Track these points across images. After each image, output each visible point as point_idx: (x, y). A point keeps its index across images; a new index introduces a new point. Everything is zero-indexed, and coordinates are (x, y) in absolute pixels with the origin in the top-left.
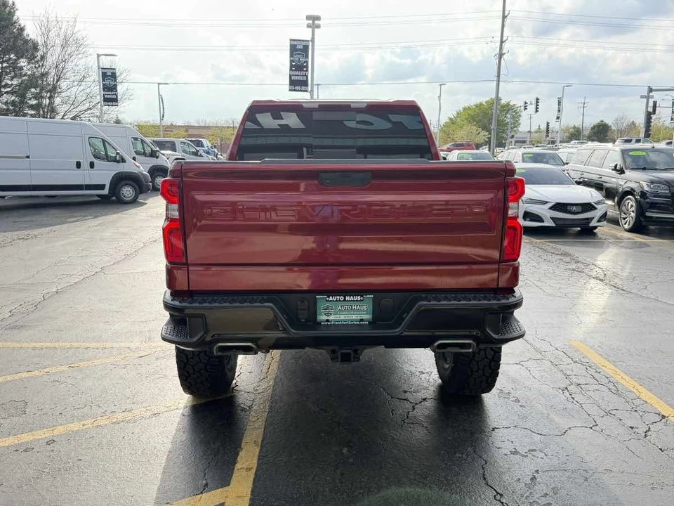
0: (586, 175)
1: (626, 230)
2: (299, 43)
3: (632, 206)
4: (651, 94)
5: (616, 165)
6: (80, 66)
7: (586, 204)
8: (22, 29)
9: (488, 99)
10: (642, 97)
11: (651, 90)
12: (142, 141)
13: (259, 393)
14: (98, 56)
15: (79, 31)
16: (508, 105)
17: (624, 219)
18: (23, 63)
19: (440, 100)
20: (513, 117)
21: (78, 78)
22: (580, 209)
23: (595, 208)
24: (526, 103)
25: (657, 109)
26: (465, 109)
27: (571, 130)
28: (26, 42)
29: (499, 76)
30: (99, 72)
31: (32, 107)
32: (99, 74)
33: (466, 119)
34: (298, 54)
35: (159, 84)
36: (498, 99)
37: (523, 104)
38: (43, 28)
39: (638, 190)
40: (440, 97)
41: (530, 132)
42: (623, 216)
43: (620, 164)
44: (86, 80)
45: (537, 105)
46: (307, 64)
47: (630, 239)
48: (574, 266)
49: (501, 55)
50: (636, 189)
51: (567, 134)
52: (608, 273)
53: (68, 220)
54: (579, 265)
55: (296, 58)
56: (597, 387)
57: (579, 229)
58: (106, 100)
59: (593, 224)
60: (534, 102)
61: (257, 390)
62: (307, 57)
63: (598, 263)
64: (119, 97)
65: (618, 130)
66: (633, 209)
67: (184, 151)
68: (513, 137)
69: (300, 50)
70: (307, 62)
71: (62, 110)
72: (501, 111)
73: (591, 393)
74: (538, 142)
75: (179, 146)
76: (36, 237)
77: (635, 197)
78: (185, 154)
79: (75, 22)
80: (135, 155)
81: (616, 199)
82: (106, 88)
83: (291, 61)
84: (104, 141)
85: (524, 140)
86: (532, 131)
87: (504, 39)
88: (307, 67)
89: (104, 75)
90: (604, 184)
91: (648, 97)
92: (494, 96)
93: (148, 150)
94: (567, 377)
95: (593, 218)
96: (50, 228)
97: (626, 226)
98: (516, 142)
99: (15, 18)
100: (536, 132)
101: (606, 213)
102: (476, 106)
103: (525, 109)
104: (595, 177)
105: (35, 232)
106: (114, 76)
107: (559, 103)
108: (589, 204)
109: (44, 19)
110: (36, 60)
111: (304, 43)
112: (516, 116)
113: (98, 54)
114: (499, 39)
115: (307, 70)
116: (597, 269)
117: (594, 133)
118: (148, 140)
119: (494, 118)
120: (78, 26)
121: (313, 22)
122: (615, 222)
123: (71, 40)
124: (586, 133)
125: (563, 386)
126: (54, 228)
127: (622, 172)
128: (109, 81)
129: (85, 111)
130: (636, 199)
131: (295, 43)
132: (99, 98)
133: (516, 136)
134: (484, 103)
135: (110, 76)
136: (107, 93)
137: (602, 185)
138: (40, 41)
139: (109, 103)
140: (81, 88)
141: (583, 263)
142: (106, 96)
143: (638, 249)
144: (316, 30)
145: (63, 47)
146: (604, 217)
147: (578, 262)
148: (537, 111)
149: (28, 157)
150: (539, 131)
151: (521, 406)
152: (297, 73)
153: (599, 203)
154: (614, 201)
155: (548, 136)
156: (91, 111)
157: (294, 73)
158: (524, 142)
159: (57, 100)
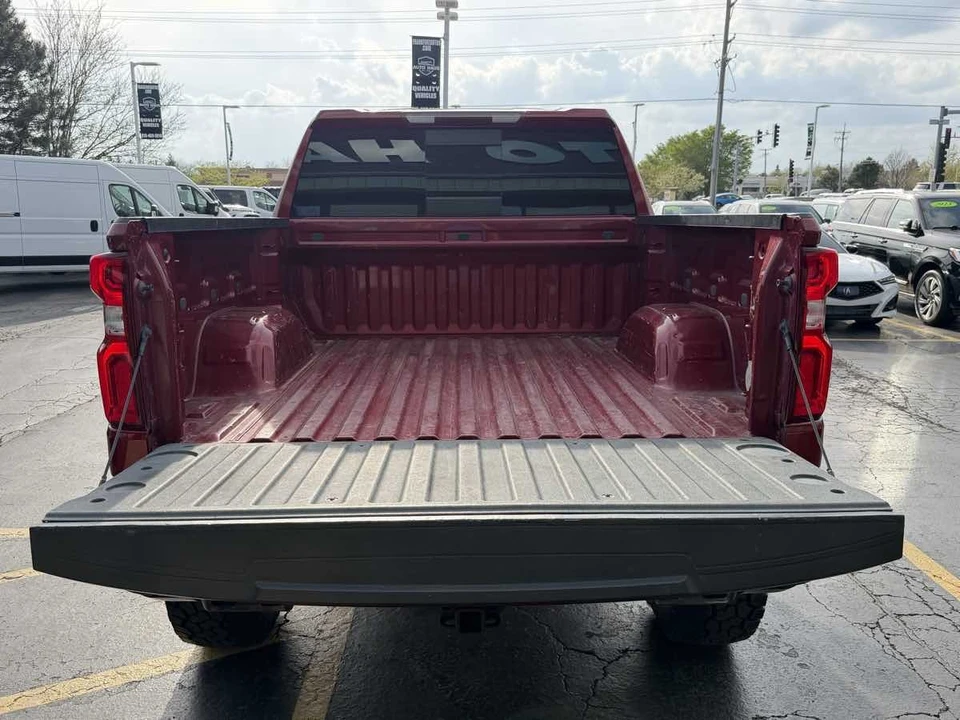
0: (861, 238)
1: (927, 323)
2: (427, 42)
3: (936, 286)
4: (945, 118)
5: (911, 222)
6: (108, 82)
7: (866, 283)
8: (21, 27)
9: (706, 127)
10: (933, 122)
11: (945, 112)
12: (193, 190)
13: (324, 639)
14: (133, 65)
15: (105, 30)
16: (733, 136)
17: (924, 305)
18: (24, 76)
19: (635, 127)
20: (741, 154)
21: (105, 98)
22: (856, 291)
23: (881, 290)
24: (760, 133)
25: (952, 140)
26: (671, 142)
27: (824, 172)
28: (27, 45)
29: (721, 92)
30: (134, 90)
31: (36, 142)
32: (134, 92)
33: (673, 156)
34: (426, 60)
35: (225, 107)
36: (720, 127)
37: (755, 134)
38: (52, 26)
39: (946, 261)
40: (635, 123)
41: (764, 175)
42: (922, 301)
43: (916, 220)
44: (116, 102)
45: (776, 136)
46: (439, 75)
47: (934, 337)
48: (854, 384)
49: (725, 62)
50: (942, 260)
51: (818, 178)
52: (912, 397)
53: (74, 310)
54: (863, 382)
55: (422, 66)
56: (932, 621)
57: (853, 321)
58: (144, 130)
59: (876, 314)
60: (772, 131)
61: (321, 631)
62: (438, 63)
63: (892, 378)
64: (164, 126)
65: (893, 172)
66: (938, 290)
67: (259, 205)
68: (741, 181)
69: (427, 53)
70: (438, 72)
71: (81, 145)
72: (724, 145)
73: (922, 635)
74: (776, 190)
75: (250, 198)
76: (19, 336)
77: (941, 273)
78: (260, 210)
79: (99, 16)
80: (183, 211)
81: (910, 276)
82: (145, 113)
83: (415, 71)
84: (132, 190)
85: (755, 186)
86: (768, 173)
87: (729, 38)
88: (437, 80)
89: (142, 94)
90: (888, 251)
91: (940, 123)
92: (714, 123)
93: (202, 204)
94: (876, 598)
95: (877, 305)
96: (44, 322)
97: (927, 317)
98: (744, 189)
99: (10, 10)
100: (774, 175)
101: (896, 297)
102: (688, 138)
103: (759, 141)
104: (876, 241)
105: (20, 329)
106: (155, 95)
107: (810, 132)
108: (872, 283)
109: (53, 12)
110: (43, 72)
111: (433, 43)
112: (746, 152)
113: (131, 63)
114: (722, 37)
115: (438, 84)
116: (892, 389)
117: (858, 176)
118: (203, 189)
119: (714, 155)
120: (104, 23)
121: (447, 10)
122: (909, 310)
123: (94, 42)
124: (846, 176)
125: (871, 619)
126: (49, 322)
127: (919, 233)
128: (149, 102)
129: (116, 147)
130: (943, 275)
131: (420, 42)
132: (134, 129)
133: (745, 180)
134: (699, 132)
135: (149, 95)
136: (145, 120)
137: (885, 252)
138: (49, 43)
139: (150, 136)
140: (109, 114)
141: (868, 379)
142: (144, 125)
143: (951, 355)
144: (451, 23)
145: (83, 54)
146: (893, 304)
147: (861, 376)
148: (775, 144)
149: (17, 215)
150: (777, 173)
151: (800, 665)
152: (424, 88)
153: (885, 281)
154: (906, 278)
155: (792, 181)
156: (124, 147)
157: (419, 88)
158: (756, 190)
159: (75, 132)
